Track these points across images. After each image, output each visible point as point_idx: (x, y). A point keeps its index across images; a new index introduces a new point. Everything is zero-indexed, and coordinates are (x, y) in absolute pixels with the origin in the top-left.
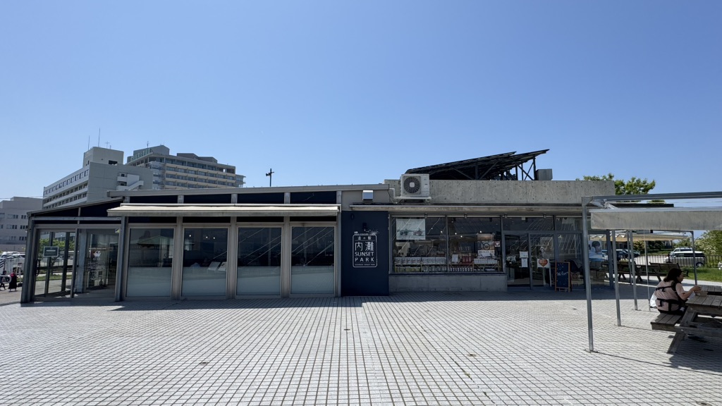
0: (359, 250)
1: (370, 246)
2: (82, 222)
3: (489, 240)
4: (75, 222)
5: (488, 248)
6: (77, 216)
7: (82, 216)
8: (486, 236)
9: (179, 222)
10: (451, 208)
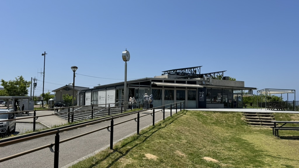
0: (200, 97)
1: (203, 95)
2: (140, 86)
3: (220, 95)
4: (138, 86)
5: (219, 97)
6: (139, 85)
7: (140, 85)
8: (219, 94)
9: (163, 88)
10: (218, 87)
